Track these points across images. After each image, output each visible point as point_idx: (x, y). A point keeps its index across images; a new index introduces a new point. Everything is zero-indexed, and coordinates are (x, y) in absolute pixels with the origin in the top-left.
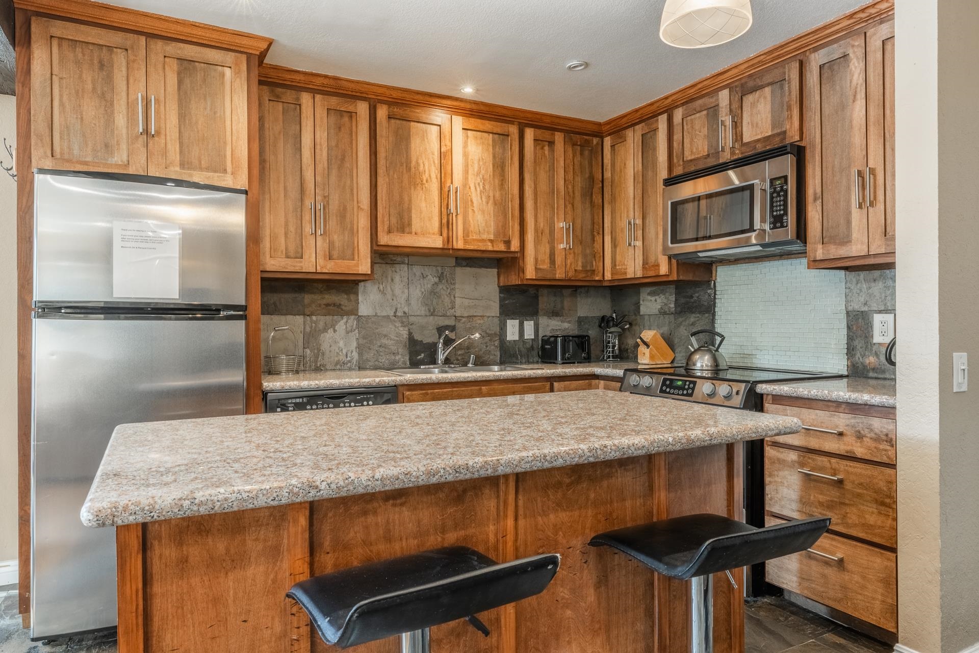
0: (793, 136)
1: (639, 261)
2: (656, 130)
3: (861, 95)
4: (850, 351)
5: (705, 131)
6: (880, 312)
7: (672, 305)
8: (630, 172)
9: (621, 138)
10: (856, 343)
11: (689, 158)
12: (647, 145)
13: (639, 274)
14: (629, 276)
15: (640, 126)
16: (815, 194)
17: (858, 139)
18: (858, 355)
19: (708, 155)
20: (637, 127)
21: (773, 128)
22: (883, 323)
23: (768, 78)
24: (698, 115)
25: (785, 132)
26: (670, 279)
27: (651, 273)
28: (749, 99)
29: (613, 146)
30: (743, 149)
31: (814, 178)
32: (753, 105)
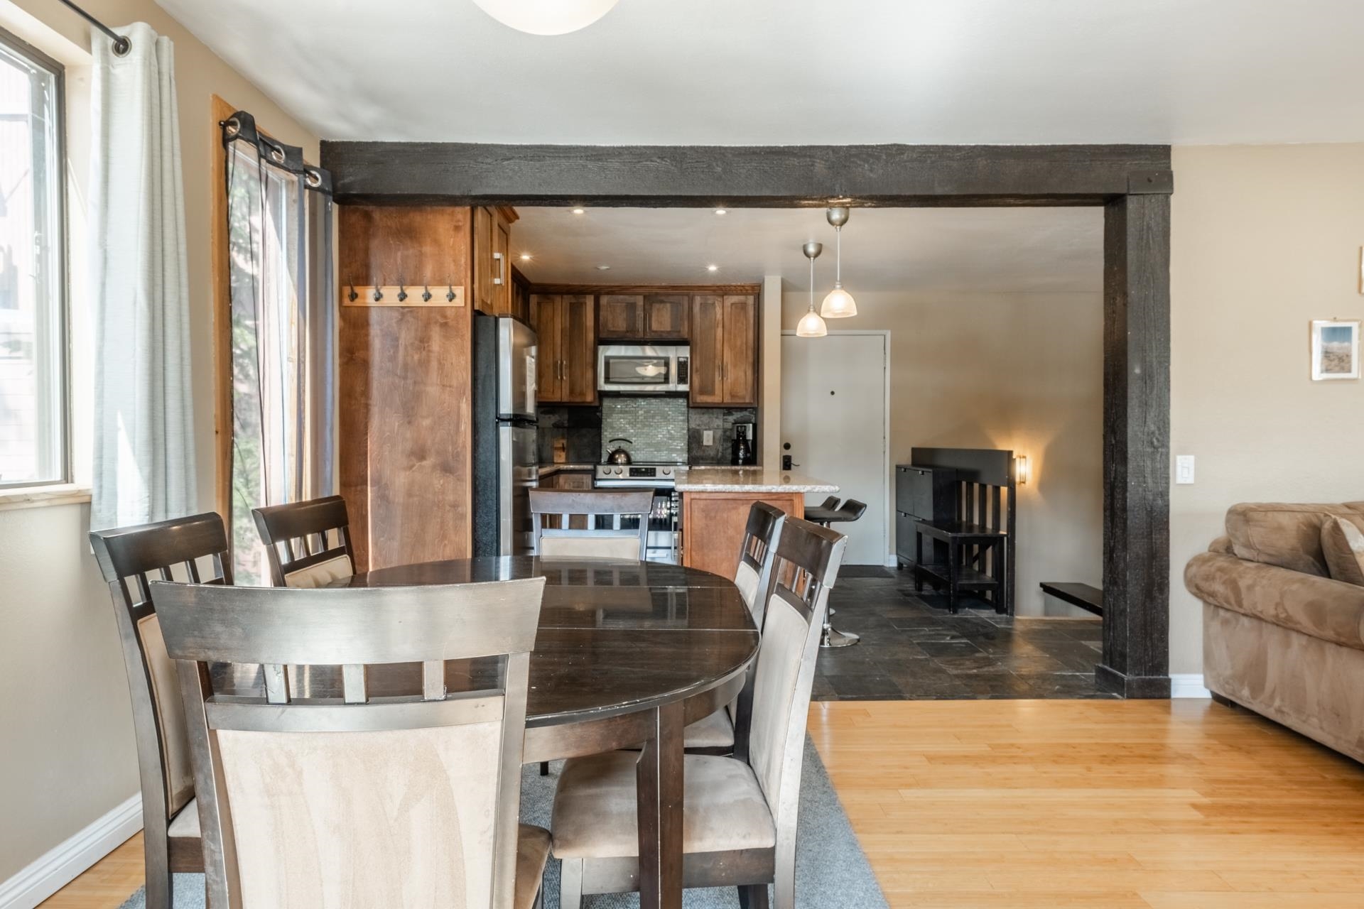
0: (685, 334)
1: (566, 391)
2: (582, 304)
3: (721, 325)
4: (689, 450)
5: (624, 315)
6: (706, 430)
7: (566, 422)
8: (558, 327)
9: (548, 299)
10: (693, 445)
11: (612, 329)
12: (575, 311)
13: (565, 399)
14: (555, 400)
15: (570, 296)
16: (696, 368)
17: (719, 346)
18: (694, 452)
19: (627, 331)
20: (565, 296)
21: (672, 327)
22: (708, 435)
23: (671, 299)
24: (619, 304)
25: (679, 332)
26: (593, 405)
27: (578, 400)
28: (656, 306)
29: (539, 304)
30: (653, 334)
31: (696, 360)
32: (658, 310)
